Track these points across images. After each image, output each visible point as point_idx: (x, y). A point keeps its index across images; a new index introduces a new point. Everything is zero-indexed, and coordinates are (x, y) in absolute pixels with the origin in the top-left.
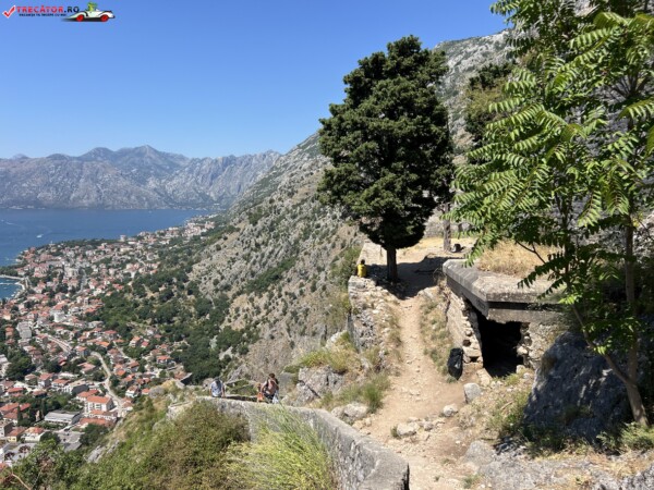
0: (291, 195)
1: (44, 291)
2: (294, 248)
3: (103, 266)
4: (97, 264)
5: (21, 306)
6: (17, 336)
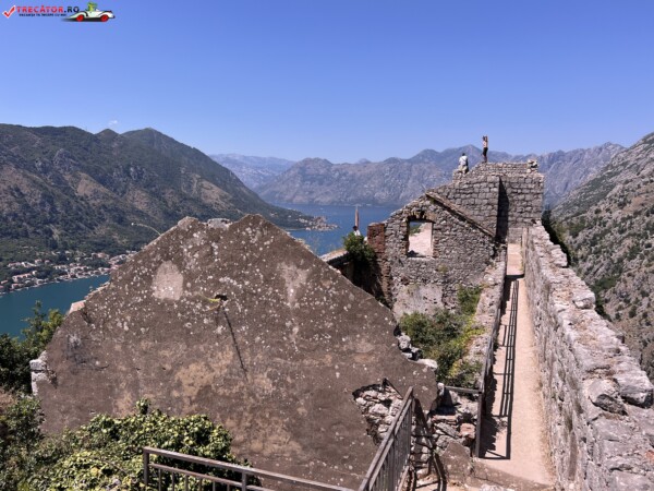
0: (622, 205)
2: (617, 268)
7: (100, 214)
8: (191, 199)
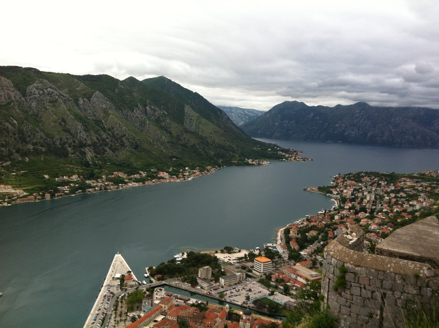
1: (350, 209)
3: (393, 195)
4: (388, 193)
5: (336, 217)
7: (122, 141)
8: (191, 132)
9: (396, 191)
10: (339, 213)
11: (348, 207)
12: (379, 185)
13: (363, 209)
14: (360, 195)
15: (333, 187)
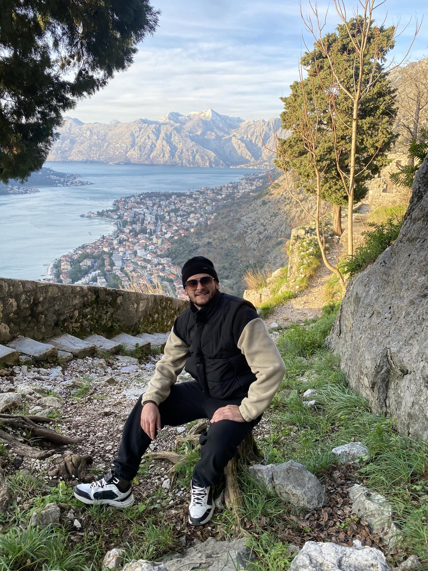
1: (130, 232)
3: (173, 214)
4: (169, 213)
5: (115, 242)
6: (112, 264)
9: (176, 211)
10: (118, 236)
11: (128, 231)
12: (160, 206)
13: (143, 231)
14: (141, 216)
15: (112, 211)
